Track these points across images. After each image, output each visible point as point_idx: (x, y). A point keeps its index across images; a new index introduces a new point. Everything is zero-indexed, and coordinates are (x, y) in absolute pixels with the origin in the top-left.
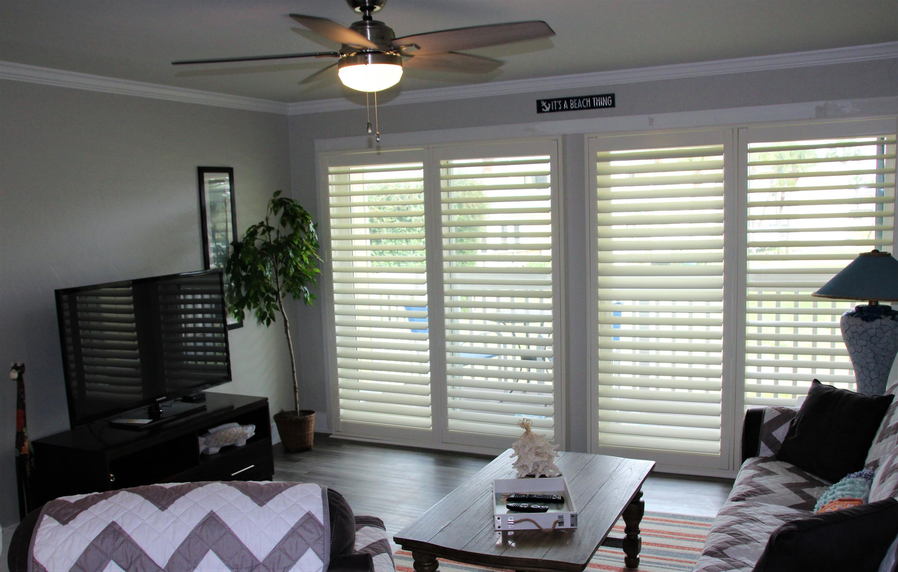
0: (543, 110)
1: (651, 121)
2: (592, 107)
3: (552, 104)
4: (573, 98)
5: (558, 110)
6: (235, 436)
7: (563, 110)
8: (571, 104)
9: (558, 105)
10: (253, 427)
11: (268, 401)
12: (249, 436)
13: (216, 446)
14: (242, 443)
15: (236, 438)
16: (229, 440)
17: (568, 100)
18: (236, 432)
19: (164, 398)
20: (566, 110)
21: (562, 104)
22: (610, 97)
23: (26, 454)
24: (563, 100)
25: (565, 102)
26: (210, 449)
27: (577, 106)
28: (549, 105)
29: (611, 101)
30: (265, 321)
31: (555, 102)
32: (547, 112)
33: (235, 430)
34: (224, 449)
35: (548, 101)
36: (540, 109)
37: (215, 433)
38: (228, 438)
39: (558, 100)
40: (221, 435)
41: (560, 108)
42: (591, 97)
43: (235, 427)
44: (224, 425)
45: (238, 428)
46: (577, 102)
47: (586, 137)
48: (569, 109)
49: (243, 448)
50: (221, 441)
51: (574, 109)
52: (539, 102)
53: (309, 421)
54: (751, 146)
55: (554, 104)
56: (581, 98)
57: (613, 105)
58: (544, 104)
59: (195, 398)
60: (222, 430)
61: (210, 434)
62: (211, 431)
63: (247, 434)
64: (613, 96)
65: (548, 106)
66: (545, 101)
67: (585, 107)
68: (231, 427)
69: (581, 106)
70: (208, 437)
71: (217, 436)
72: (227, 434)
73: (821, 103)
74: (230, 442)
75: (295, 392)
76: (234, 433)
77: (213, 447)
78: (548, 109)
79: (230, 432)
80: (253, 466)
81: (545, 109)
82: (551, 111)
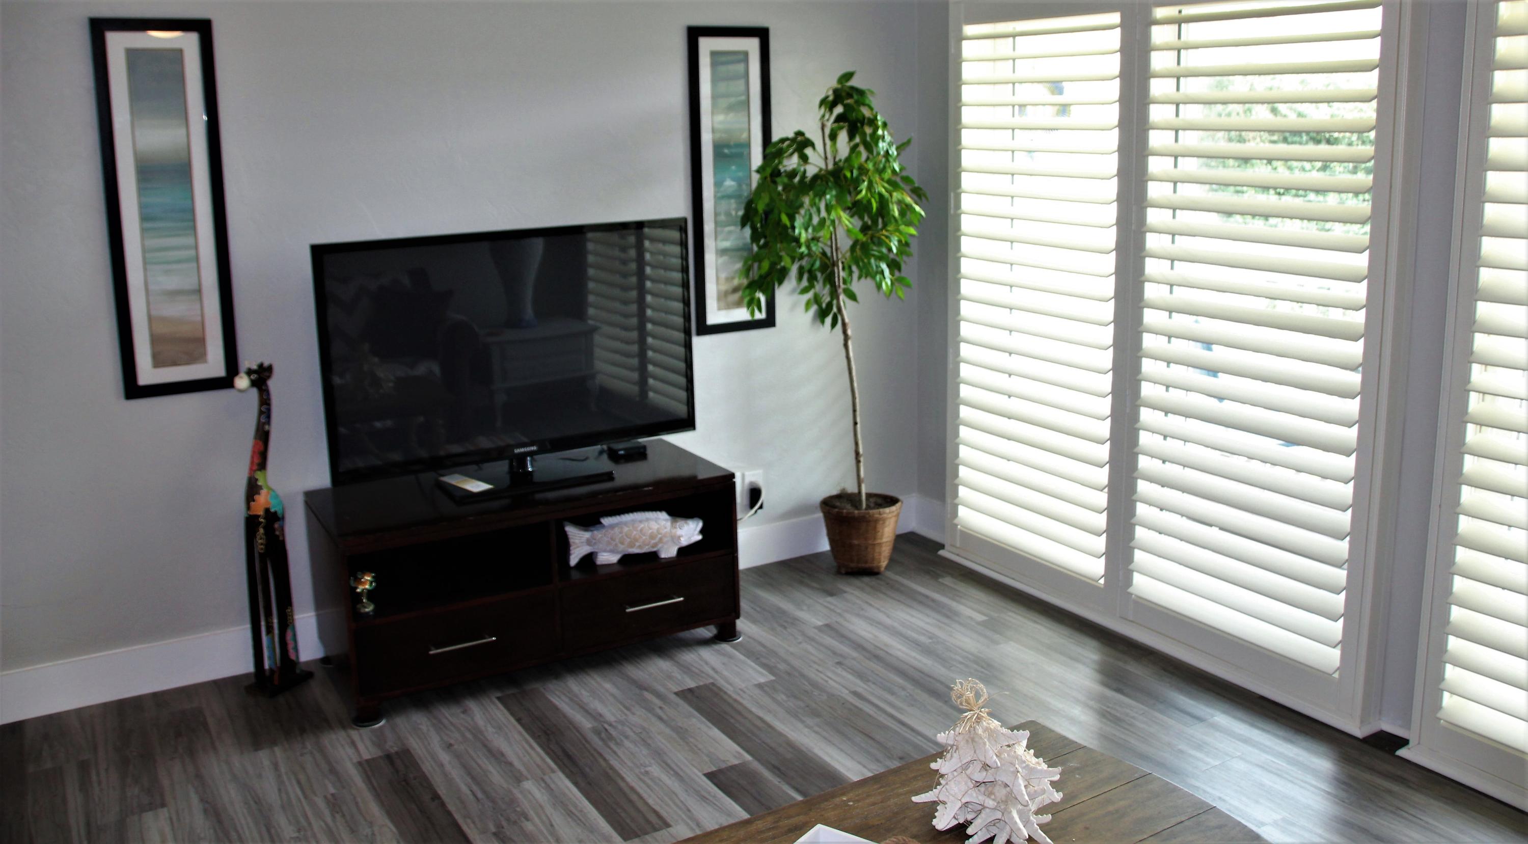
6: (652, 537)
10: (697, 525)
11: (734, 480)
12: (684, 542)
13: (612, 551)
14: (669, 552)
15: (653, 542)
16: (637, 544)
18: (655, 531)
19: (534, 448)
23: (258, 516)
26: (599, 554)
30: (829, 320)
33: (654, 526)
34: (627, 559)
37: (612, 527)
38: (636, 540)
40: (621, 533)
43: (656, 520)
44: (635, 514)
45: (663, 523)
49: (670, 562)
50: (622, 543)
53: (876, 521)
59: (622, 452)
60: (626, 524)
61: (604, 526)
62: (606, 521)
63: (679, 537)
68: (648, 520)
70: (595, 532)
71: (612, 532)
72: (635, 532)
74: (640, 547)
75: (858, 462)
76: (650, 531)
77: (605, 551)
79: (641, 530)
80: (682, 599)
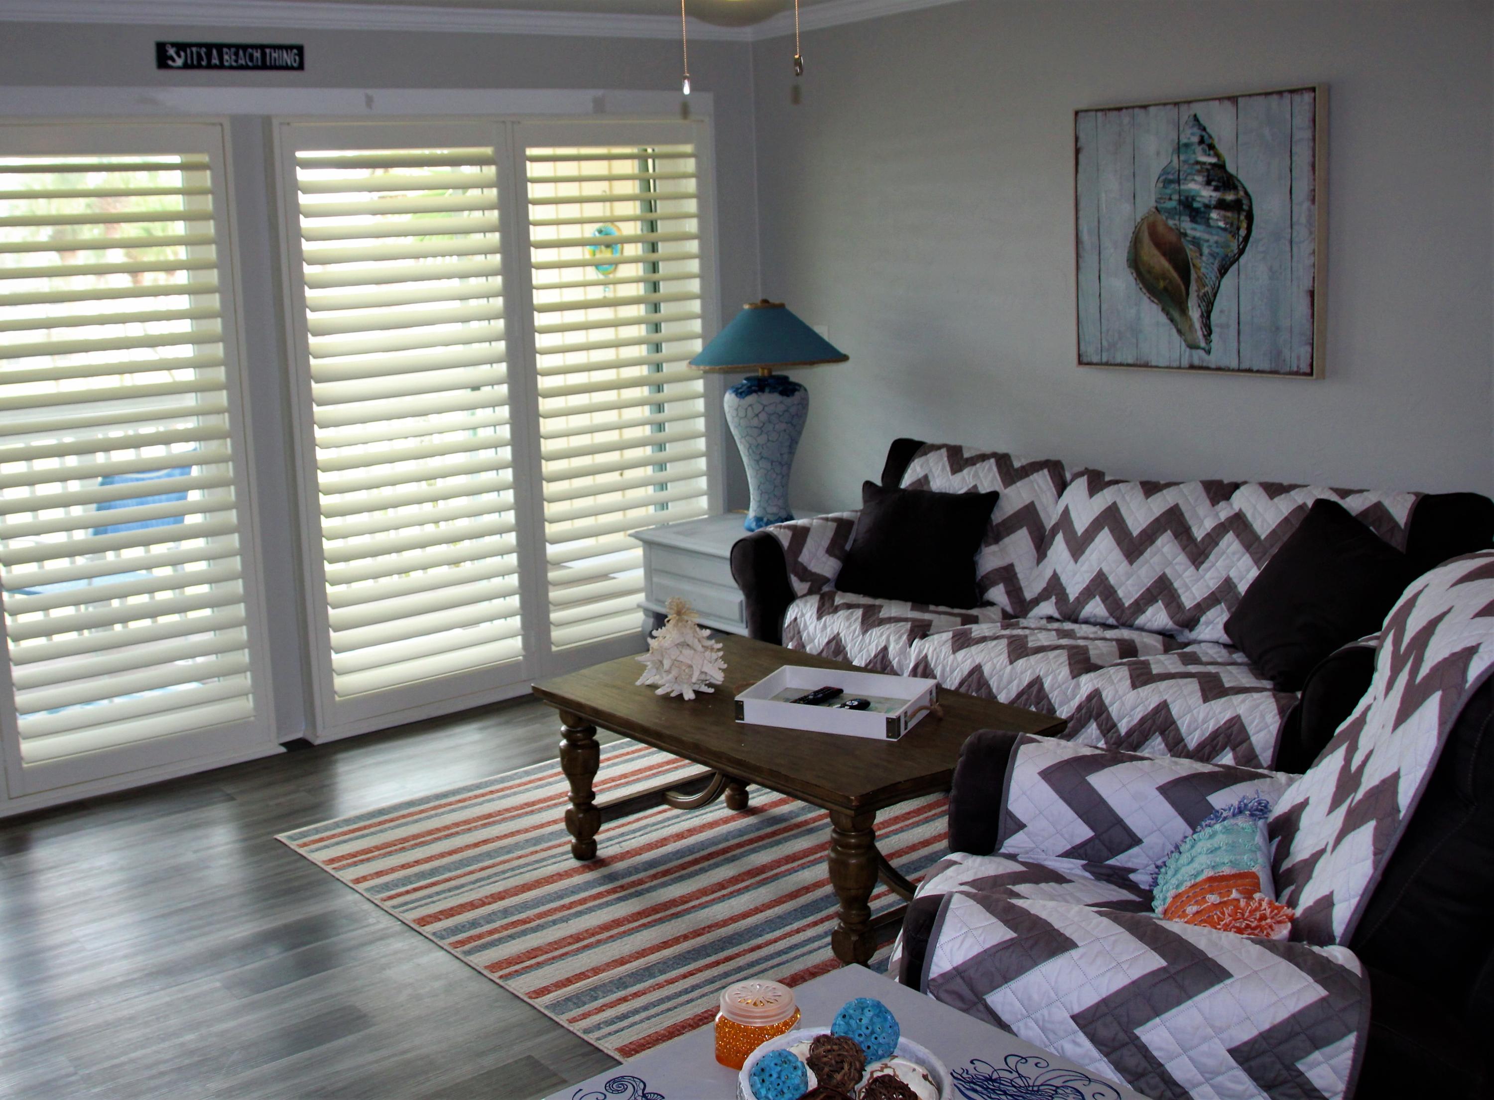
0: (170, 63)
1: (369, 101)
2: (264, 67)
3: (189, 55)
4: (229, 46)
5: (199, 66)
7: (210, 66)
8: (226, 57)
9: (199, 54)
17: (220, 47)
20: (215, 67)
21: (209, 56)
22: (295, 51)
24: (209, 47)
25: (215, 52)
27: (236, 61)
28: (182, 54)
29: (297, 58)
31: (194, 49)
32: (179, 68)
35: (180, 47)
36: (163, 61)
39: (199, 45)
41: (204, 63)
42: (262, 47)
46: (237, 54)
47: (275, 122)
48: (221, 67)
51: (231, 68)
52: (161, 48)
54: (531, 152)
55: (192, 53)
56: (245, 47)
57: (301, 67)
58: (172, 52)
64: (300, 49)
65: (179, 56)
66: (173, 45)
67: (250, 64)
69: (244, 63)
73: (599, 93)
78: (179, 62)
81: (174, 60)
82: (186, 66)
